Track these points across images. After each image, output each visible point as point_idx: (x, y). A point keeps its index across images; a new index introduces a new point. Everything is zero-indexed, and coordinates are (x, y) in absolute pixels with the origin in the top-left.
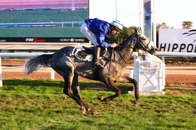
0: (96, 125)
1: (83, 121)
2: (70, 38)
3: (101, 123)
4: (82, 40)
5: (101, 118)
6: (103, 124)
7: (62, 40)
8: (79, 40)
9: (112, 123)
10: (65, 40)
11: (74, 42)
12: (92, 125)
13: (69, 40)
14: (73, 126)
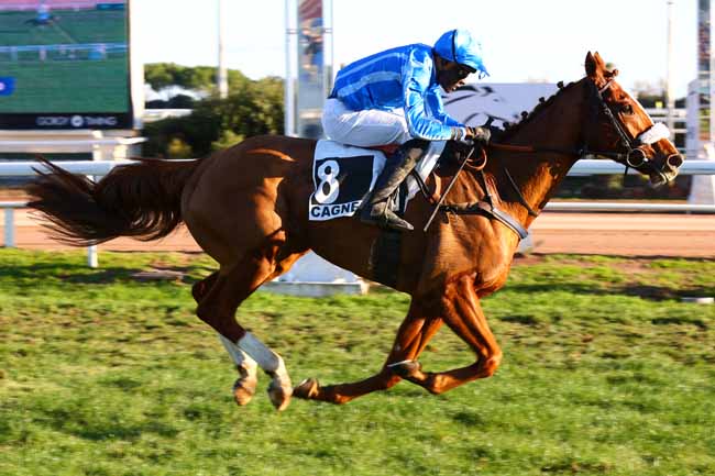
0: (147, 394)
1: (106, 383)
2: (70, 115)
3: (164, 385)
4: (108, 121)
5: (163, 370)
6: (170, 391)
7: (45, 123)
8: (100, 121)
9: (200, 384)
10: (54, 121)
11: (85, 126)
12: (134, 392)
13: (65, 120)
14: (76, 398)
